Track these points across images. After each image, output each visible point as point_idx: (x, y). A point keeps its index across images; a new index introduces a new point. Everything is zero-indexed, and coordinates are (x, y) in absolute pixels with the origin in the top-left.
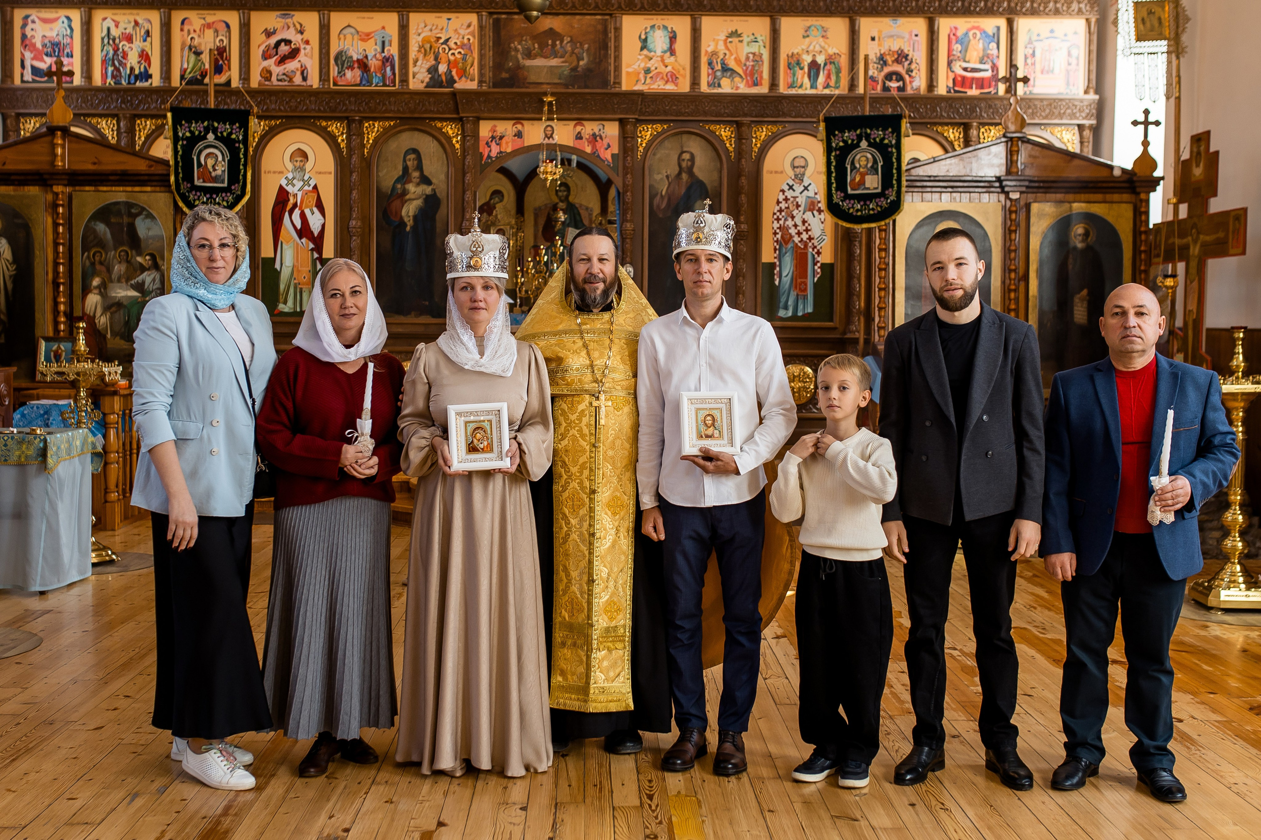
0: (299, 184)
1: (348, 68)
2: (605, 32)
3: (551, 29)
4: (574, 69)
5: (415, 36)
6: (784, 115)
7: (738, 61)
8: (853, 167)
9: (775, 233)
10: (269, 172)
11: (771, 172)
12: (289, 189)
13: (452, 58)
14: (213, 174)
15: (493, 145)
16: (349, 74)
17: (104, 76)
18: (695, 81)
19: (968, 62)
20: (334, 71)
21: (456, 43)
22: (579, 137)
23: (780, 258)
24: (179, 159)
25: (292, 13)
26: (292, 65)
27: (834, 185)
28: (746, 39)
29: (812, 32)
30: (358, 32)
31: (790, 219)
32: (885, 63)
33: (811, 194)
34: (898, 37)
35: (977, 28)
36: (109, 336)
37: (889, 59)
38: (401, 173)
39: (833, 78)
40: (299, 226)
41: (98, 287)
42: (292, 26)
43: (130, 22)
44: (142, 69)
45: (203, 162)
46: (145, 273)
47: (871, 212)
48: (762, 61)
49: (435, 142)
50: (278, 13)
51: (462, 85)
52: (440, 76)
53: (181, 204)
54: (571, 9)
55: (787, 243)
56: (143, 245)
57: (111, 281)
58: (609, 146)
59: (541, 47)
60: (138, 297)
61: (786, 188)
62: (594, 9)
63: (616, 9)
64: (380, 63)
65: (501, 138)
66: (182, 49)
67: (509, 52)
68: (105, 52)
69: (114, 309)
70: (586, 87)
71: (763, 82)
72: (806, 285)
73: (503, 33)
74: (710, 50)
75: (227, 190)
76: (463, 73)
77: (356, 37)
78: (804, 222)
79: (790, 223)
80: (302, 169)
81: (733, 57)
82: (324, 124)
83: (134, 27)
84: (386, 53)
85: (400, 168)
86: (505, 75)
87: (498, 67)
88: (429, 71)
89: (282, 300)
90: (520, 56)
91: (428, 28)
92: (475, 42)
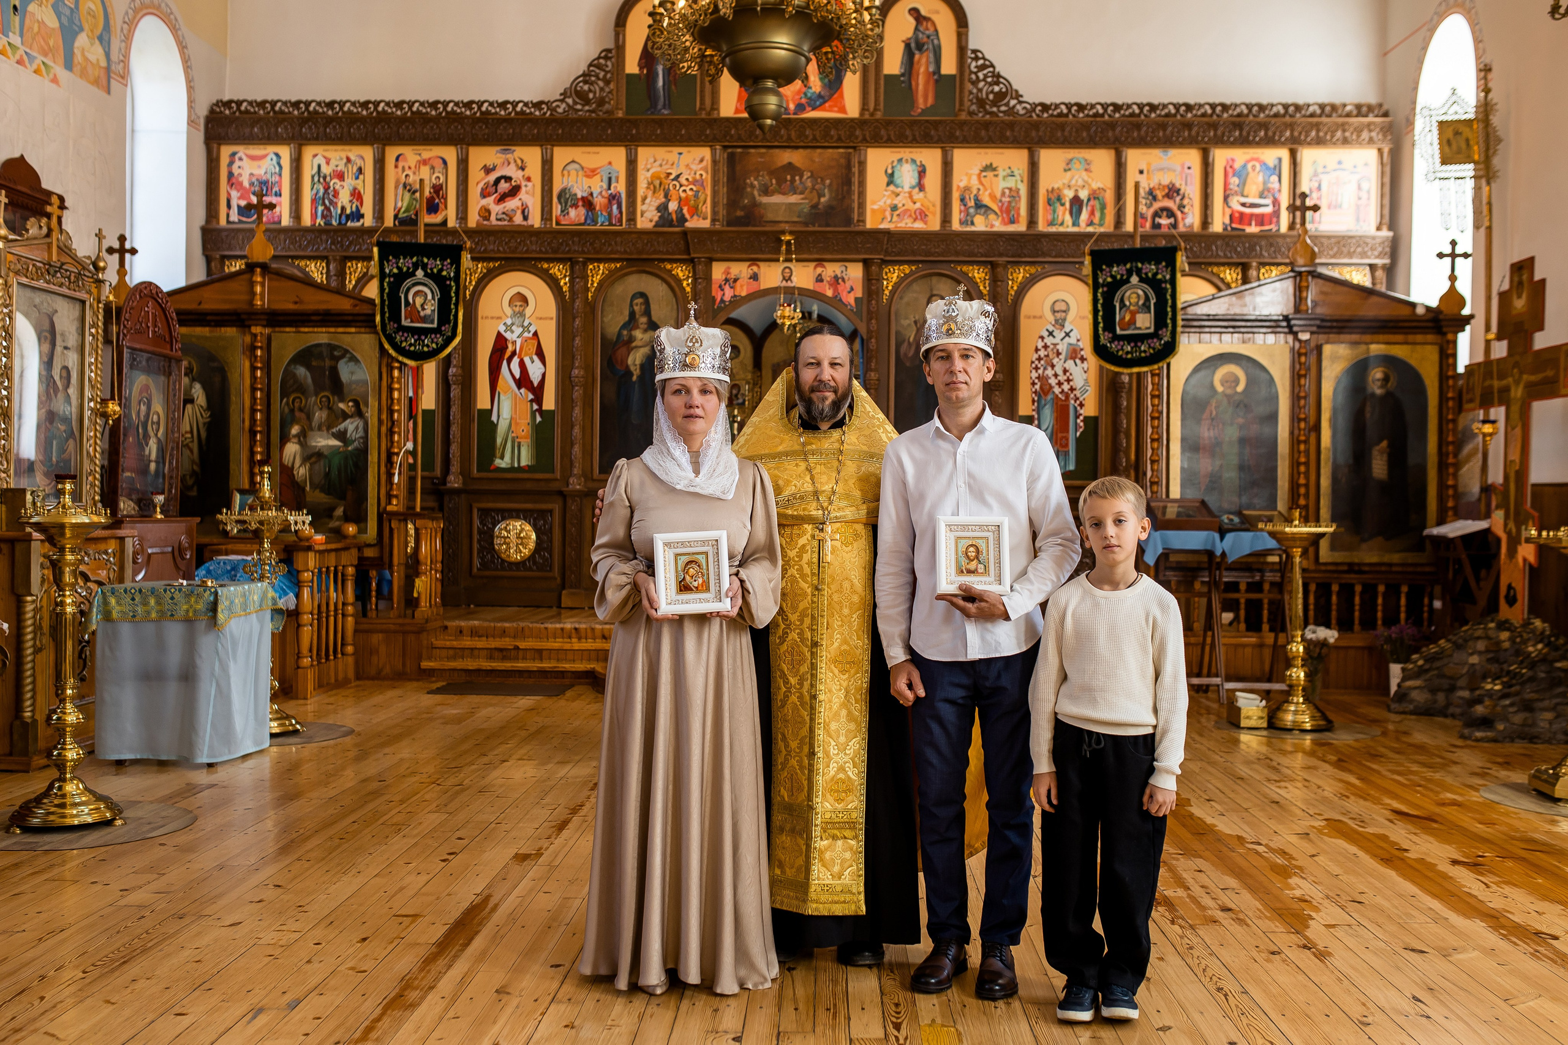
0: (518, 330)
1: (571, 206)
2: (849, 166)
3: (790, 164)
4: (815, 207)
5: (644, 172)
6: (1044, 255)
7: (992, 197)
8: (1123, 305)
9: (1033, 384)
10: (487, 318)
11: (1029, 317)
12: (508, 335)
13: (683, 195)
14: (422, 314)
15: (727, 288)
16: (573, 213)
17: (314, 216)
18: (946, 219)
19: (1247, 196)
20: (557, 209)
21: (687, 179)
22: (819, 279)
23: (1039, 410)
24: (385, 297)
25: (513, 148)
26: (512, 204)
27: (1101, 325)
28: (1001, 173)
29: (1075, 165)
30: (583, 168)
31: (1049, 368)
32: (1155, 198)
33: (1073, 340)
34: (1169, 170)
35: (1257, 160)
36: (308, 488)
37: (1159, 194)
38: (627, 318)
39: (1098, 214)
40: (517, 375)
41: (297, 436)
42: (512, 161)
43: (341, 159)
44: (354, 209)
45: (411, 300)
46: (348, 421)
47: (1143, 355)
48: (1019, 197)
49: (664, 285)
50: (499, 148)
51: (693, 223)
52: (670, 214)
53: (387, 346)
54: (811, 141)
55: (1046, 394)
56: (346, 390)
57: (312, 429)
58: (852, 289)
59: (779, 183)
60: (340, 447)
61: (1045, 334)
62: (836, 142)
63: (861, 142)
64: (606, 201)
65: (736, 280)
66: (396, 187)
67: (744, 188)
68: (314, 191)
69: (313, 459)
70: (828, 225)
71: (1021, 219)
72: (1067, 439)
73: (738, 168)
74: (962, 185)
76: (695, 211)
77: (581, 173)
78: (1065, 371)
79: (1050, 372)
80: (522, 314)
81: (987, 193)
82: (546, 266)
83: (346, 165)
84: (612, 191)
85: (627, 313)
86: (739, 213)
87: (732, 204)
88: (658, 209)
89: (498, 454)
90: (756, 193)
91: (658, 163)
92: (708, 177)
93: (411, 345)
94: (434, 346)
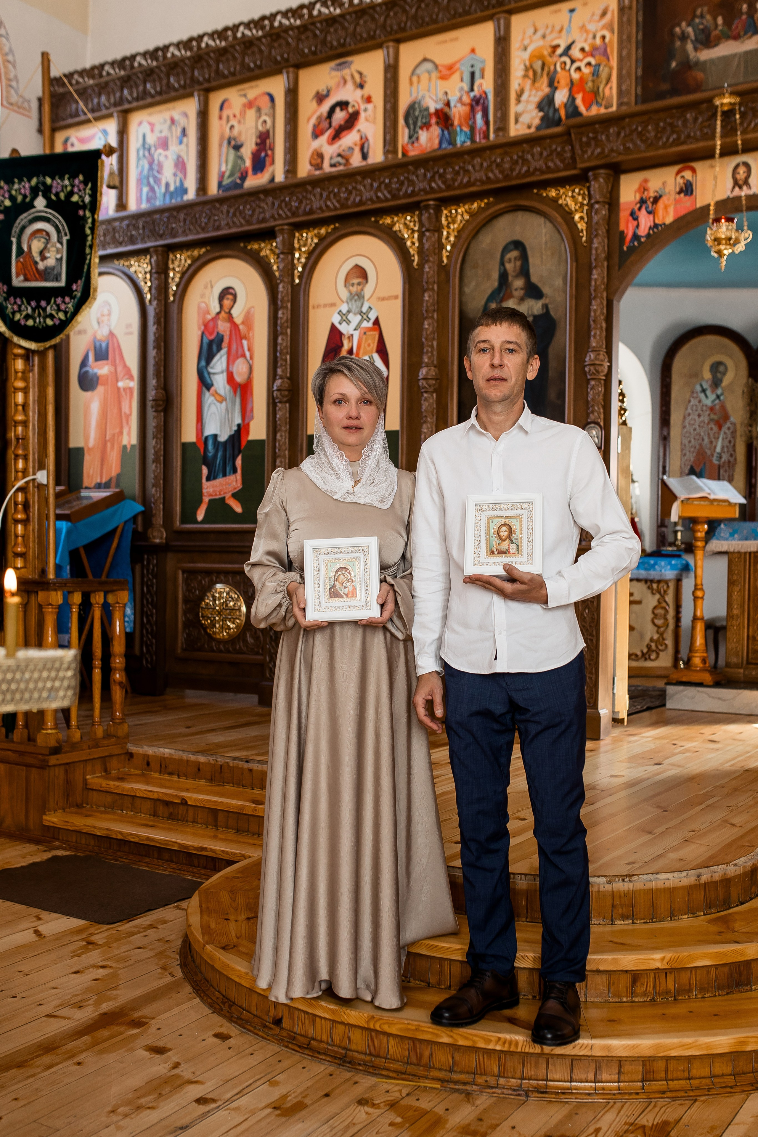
0: (355, 319)
1: (421, 128)
5: (520, 53)
10: (319, 306)
12: (343, 328)
13: (576, 76)
14: (41, 266)
15: (643, 215)
16: (424, 136)
17: (139, 200)
20: (403, 134)
21: (582, 50)
25: (351, 59)
26: (350, 139)
30: (436, 66)
38: (496, 284)
42: (349, 78)
43: (165, 121)
44: (178, 184)
45: (25, 248)
49: (548, 224)
50: (333, 64)
52: (556, 110)
59: (728, 23)
64: (467, 109)
65: (656, 200)
68: (140, 168)
73: (661, 12)
75: (65, 292)
77: (435, 75)
80: (359, 296)
82: (389, 221)
84: (476, 92)
85: (495, 275)
86: (662, 87)
87: (651, 72)
88: (540, 106)
91: (539, 34)
92: (612, 38)
93: (27, 317)
94: (61, 316)
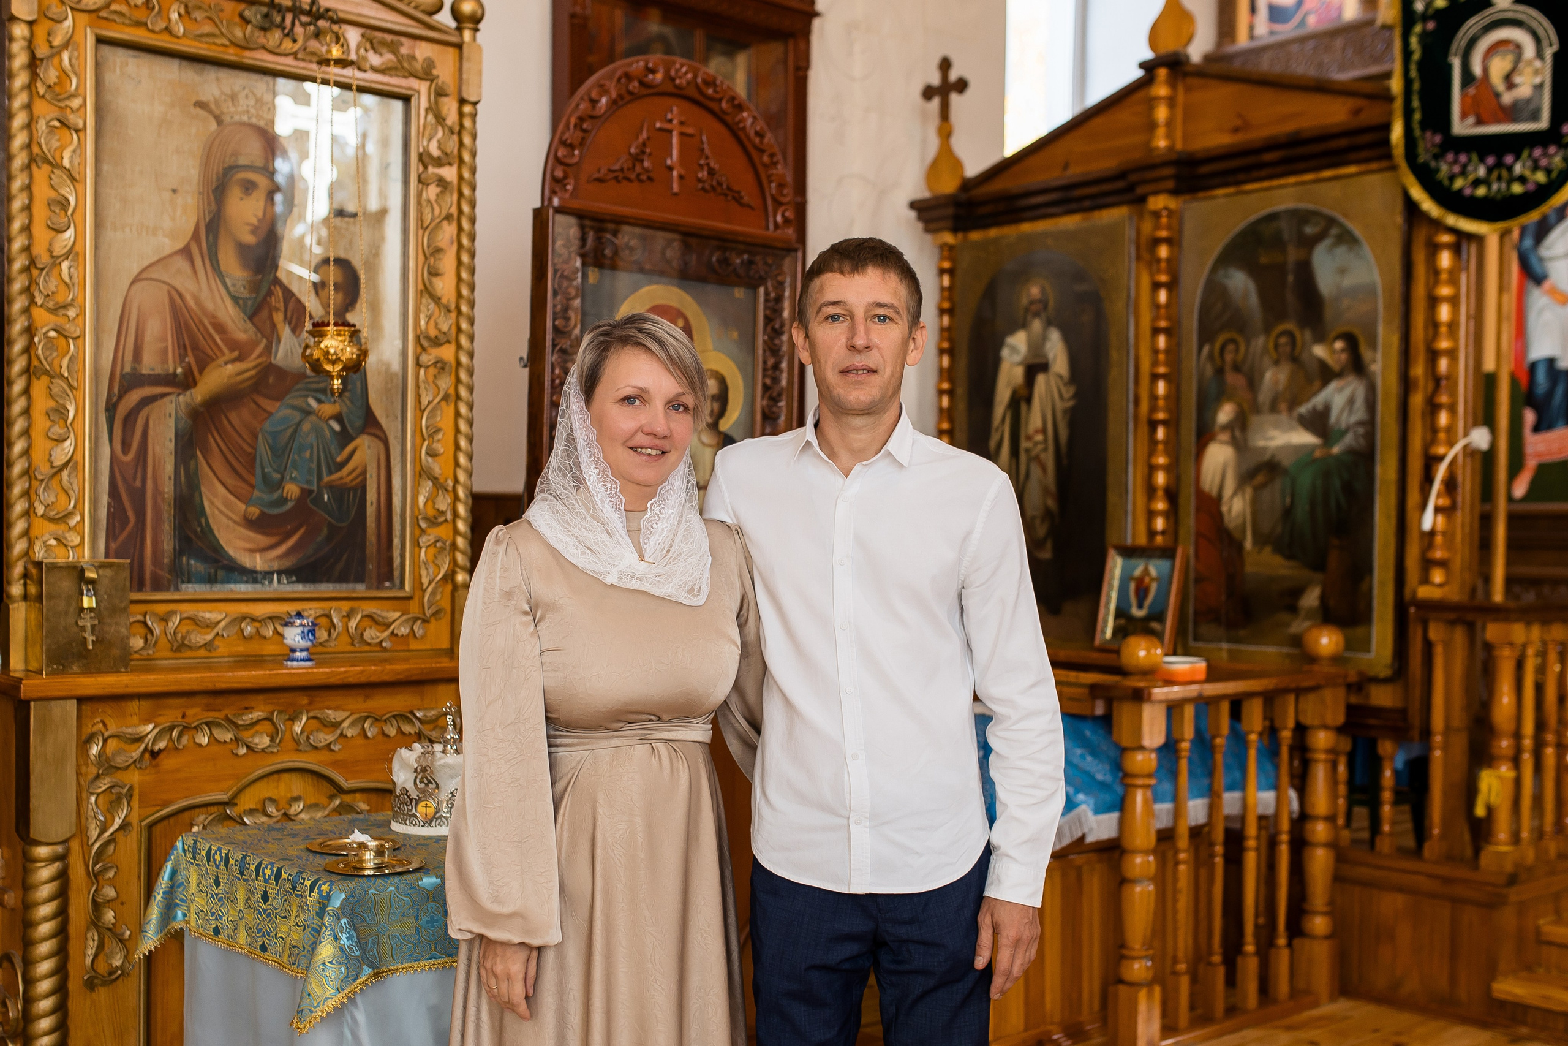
14: (1507, 98)
24: (1414, 73)
36: (1248, 544)
41: (1229, 427)
45: (1477, 69)
46: (1333, 386)
53: (1417, 193)
56: (1329, 313)
57: (1257, 410)
60: (1311, 448)
69: (1260, 479)
75: (1549, 137)
93: (1477, 183)
94: (1541, 177)
